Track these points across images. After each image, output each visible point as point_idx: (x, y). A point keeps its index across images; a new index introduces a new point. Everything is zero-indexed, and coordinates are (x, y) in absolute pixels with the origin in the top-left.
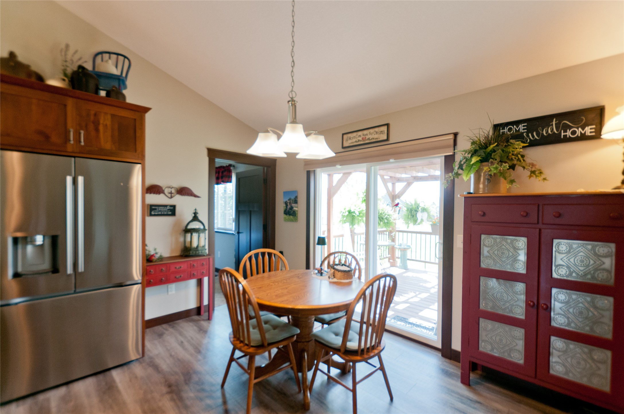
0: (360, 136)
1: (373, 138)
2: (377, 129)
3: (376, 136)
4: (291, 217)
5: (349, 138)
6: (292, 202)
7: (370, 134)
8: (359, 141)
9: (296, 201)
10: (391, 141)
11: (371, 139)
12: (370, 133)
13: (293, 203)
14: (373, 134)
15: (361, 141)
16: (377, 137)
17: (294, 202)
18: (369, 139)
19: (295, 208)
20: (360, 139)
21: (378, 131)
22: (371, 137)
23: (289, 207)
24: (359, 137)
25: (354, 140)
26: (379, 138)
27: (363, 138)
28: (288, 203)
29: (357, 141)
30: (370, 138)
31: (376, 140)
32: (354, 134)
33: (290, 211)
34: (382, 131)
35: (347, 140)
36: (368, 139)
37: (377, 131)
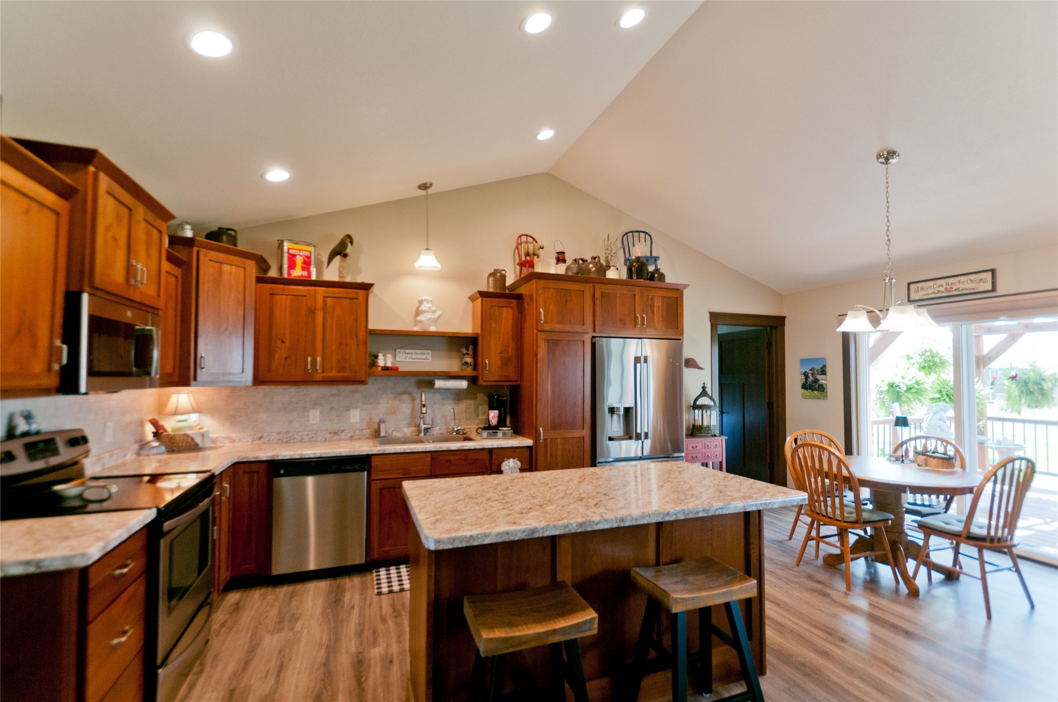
0: (940, 286)
1: (966, 289)
2: (972, 277)
3: (971, 286)
4: (816, 392)
5: (920, 288)
6: (816, 373)
7: (960, 283)
8: (939, 292)
9: (823, 372)
10: (999, 292)
11: (962, 290)
12: (959, 282)
13: (818, 374)
14: (966, 283)
15: (943, 292)
16: (973, 287)
17: (820, 373)
18: (958, 289)
19: (821, 381)
20: (942, 289)
21: (975, 279)
22: (961, 287)
23: (811, 379)
24: (939, 287)
25: (930, 291)
26: (977, 289)
27: (946, 289)
28: (808, 374)
29: (936, 292)
30: (961, 289)
31: (972, 291)
32: (931, 283)
33: (814, 384)
34: (982, 279)
35: (917, 291)
36: (956, 289)
37: (972, 279)
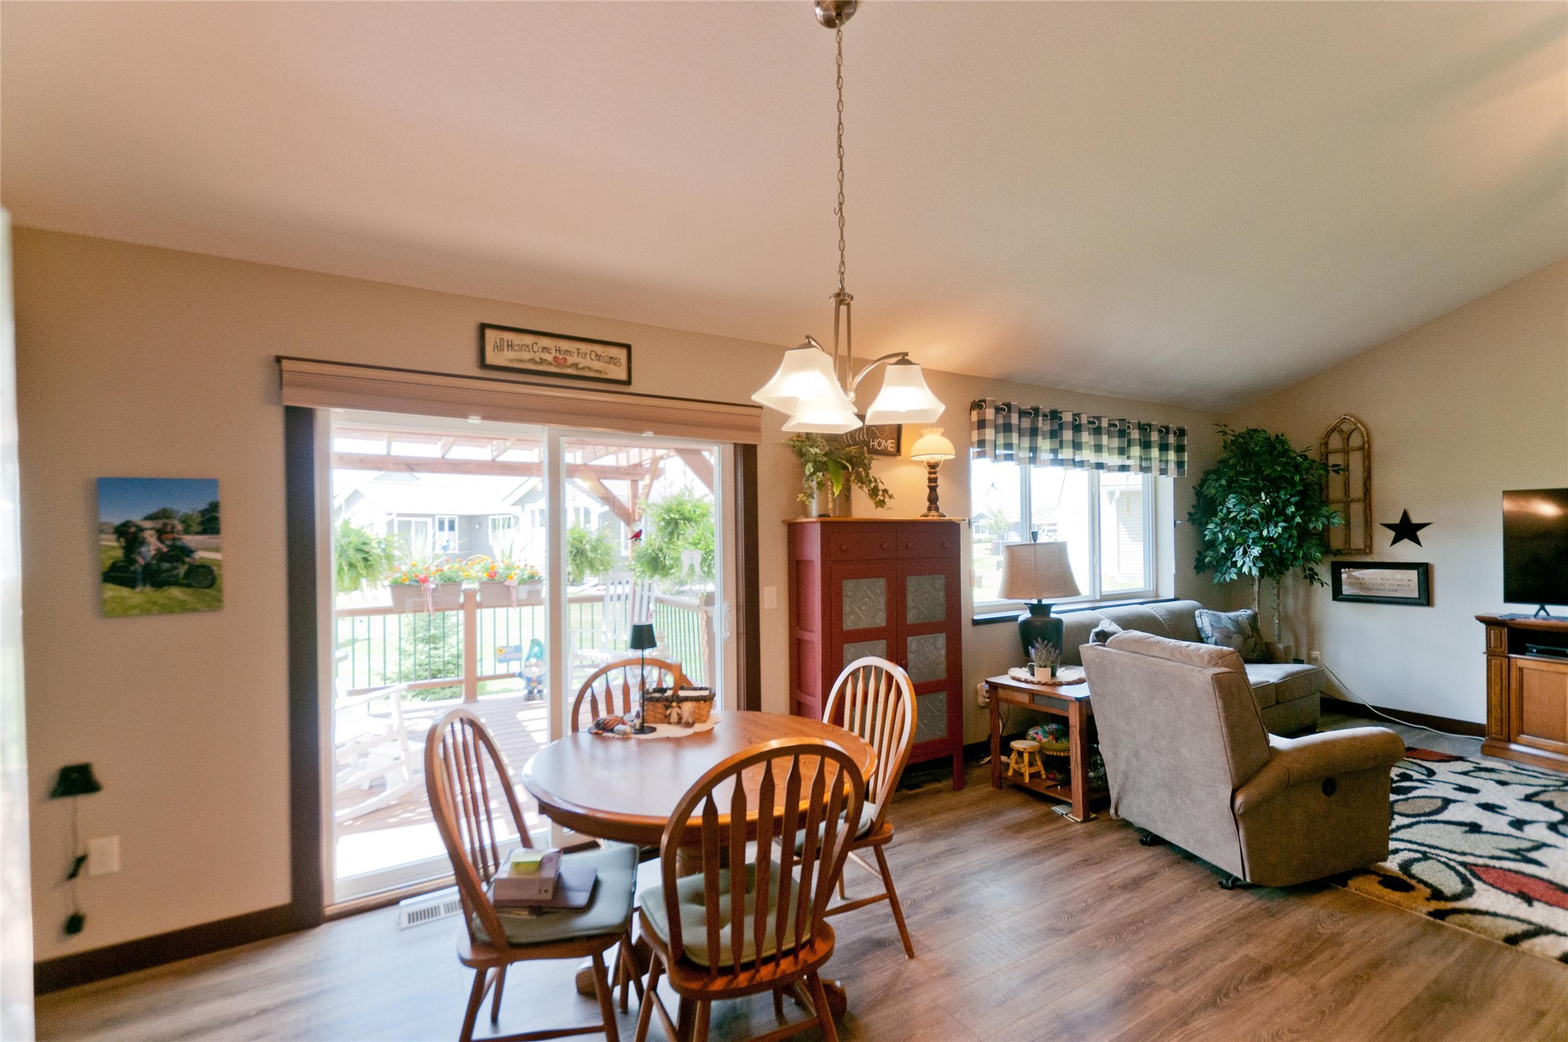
0: (545, 349)
1: (589, 368)
2: (599, 349)
3: (597, 365)
4: (176, 592)
5: (505, 343)
6: (180, 527)
7: (580, 355)
8: (542, 361)
9: (209, 522)
10: (632, 389)
11: (583, 369)
12: (578, 353)
13: (187, 531)
14: (588, 357)
15: (550, 364)
16: (600, 369)
17: (196, 528)
18: (575, 365)
19: (201, 555)
20: (549, 357)
21: (603, 355)
22: (583, 362)
23: (152, 546)
24: (543, 351)
25: (526, 355)
26: (606, 373)
27: (555, 358)
28: (141, 530)
29: (538, 360)
30: (580, 366)
31: (597, 375)
32: (528, 339)
33: (166, 565)
34: (613, 358)
35: (499, 347)
36: (572, 365)
37: (598, 353)
